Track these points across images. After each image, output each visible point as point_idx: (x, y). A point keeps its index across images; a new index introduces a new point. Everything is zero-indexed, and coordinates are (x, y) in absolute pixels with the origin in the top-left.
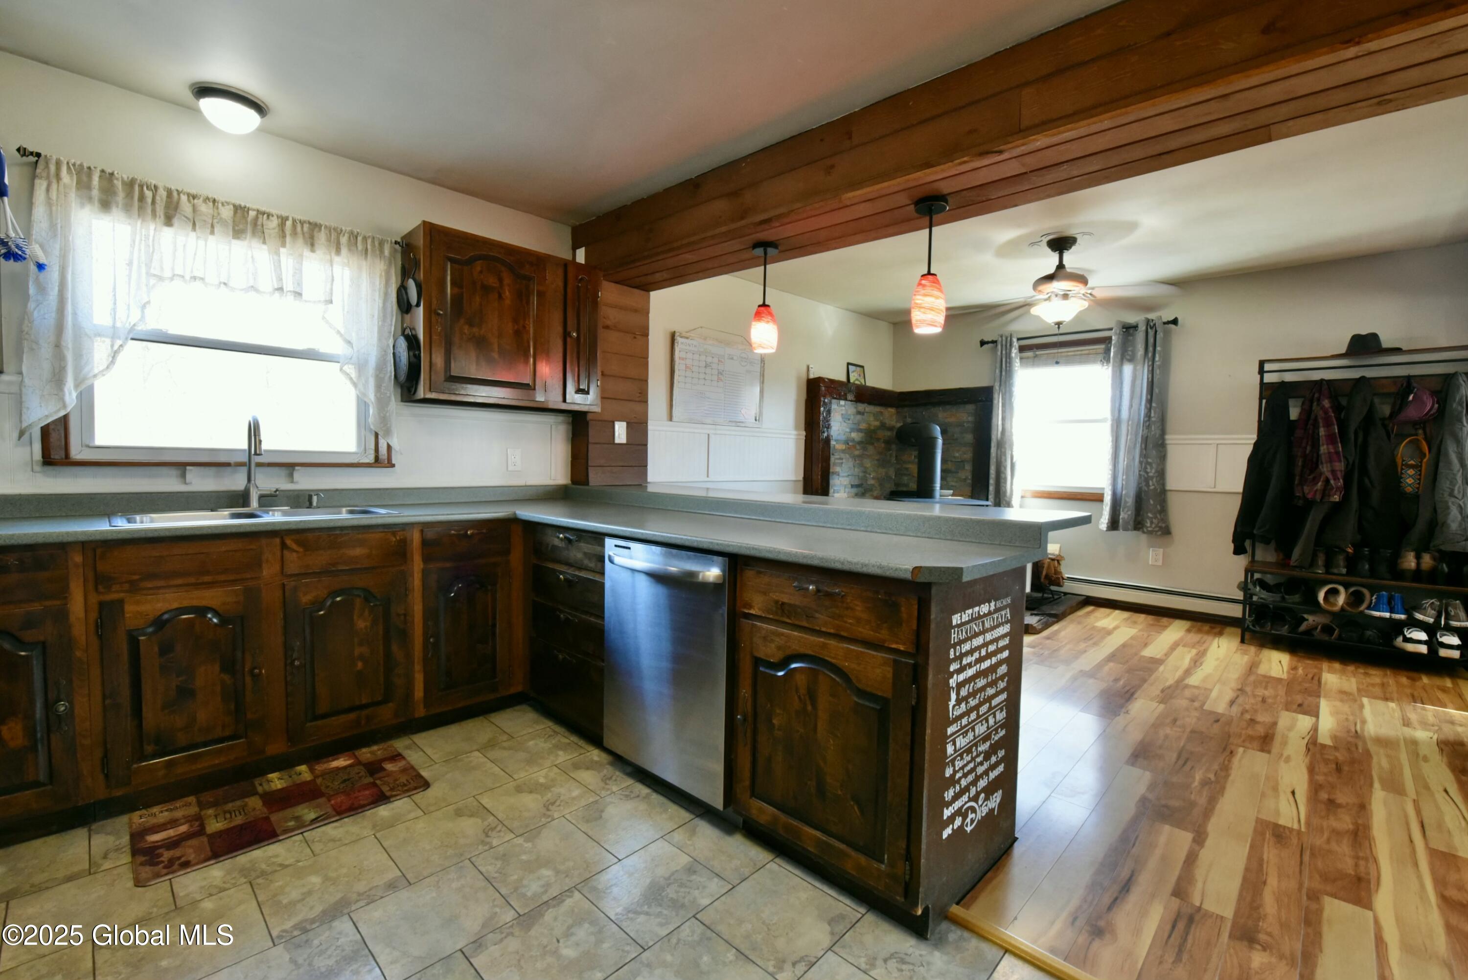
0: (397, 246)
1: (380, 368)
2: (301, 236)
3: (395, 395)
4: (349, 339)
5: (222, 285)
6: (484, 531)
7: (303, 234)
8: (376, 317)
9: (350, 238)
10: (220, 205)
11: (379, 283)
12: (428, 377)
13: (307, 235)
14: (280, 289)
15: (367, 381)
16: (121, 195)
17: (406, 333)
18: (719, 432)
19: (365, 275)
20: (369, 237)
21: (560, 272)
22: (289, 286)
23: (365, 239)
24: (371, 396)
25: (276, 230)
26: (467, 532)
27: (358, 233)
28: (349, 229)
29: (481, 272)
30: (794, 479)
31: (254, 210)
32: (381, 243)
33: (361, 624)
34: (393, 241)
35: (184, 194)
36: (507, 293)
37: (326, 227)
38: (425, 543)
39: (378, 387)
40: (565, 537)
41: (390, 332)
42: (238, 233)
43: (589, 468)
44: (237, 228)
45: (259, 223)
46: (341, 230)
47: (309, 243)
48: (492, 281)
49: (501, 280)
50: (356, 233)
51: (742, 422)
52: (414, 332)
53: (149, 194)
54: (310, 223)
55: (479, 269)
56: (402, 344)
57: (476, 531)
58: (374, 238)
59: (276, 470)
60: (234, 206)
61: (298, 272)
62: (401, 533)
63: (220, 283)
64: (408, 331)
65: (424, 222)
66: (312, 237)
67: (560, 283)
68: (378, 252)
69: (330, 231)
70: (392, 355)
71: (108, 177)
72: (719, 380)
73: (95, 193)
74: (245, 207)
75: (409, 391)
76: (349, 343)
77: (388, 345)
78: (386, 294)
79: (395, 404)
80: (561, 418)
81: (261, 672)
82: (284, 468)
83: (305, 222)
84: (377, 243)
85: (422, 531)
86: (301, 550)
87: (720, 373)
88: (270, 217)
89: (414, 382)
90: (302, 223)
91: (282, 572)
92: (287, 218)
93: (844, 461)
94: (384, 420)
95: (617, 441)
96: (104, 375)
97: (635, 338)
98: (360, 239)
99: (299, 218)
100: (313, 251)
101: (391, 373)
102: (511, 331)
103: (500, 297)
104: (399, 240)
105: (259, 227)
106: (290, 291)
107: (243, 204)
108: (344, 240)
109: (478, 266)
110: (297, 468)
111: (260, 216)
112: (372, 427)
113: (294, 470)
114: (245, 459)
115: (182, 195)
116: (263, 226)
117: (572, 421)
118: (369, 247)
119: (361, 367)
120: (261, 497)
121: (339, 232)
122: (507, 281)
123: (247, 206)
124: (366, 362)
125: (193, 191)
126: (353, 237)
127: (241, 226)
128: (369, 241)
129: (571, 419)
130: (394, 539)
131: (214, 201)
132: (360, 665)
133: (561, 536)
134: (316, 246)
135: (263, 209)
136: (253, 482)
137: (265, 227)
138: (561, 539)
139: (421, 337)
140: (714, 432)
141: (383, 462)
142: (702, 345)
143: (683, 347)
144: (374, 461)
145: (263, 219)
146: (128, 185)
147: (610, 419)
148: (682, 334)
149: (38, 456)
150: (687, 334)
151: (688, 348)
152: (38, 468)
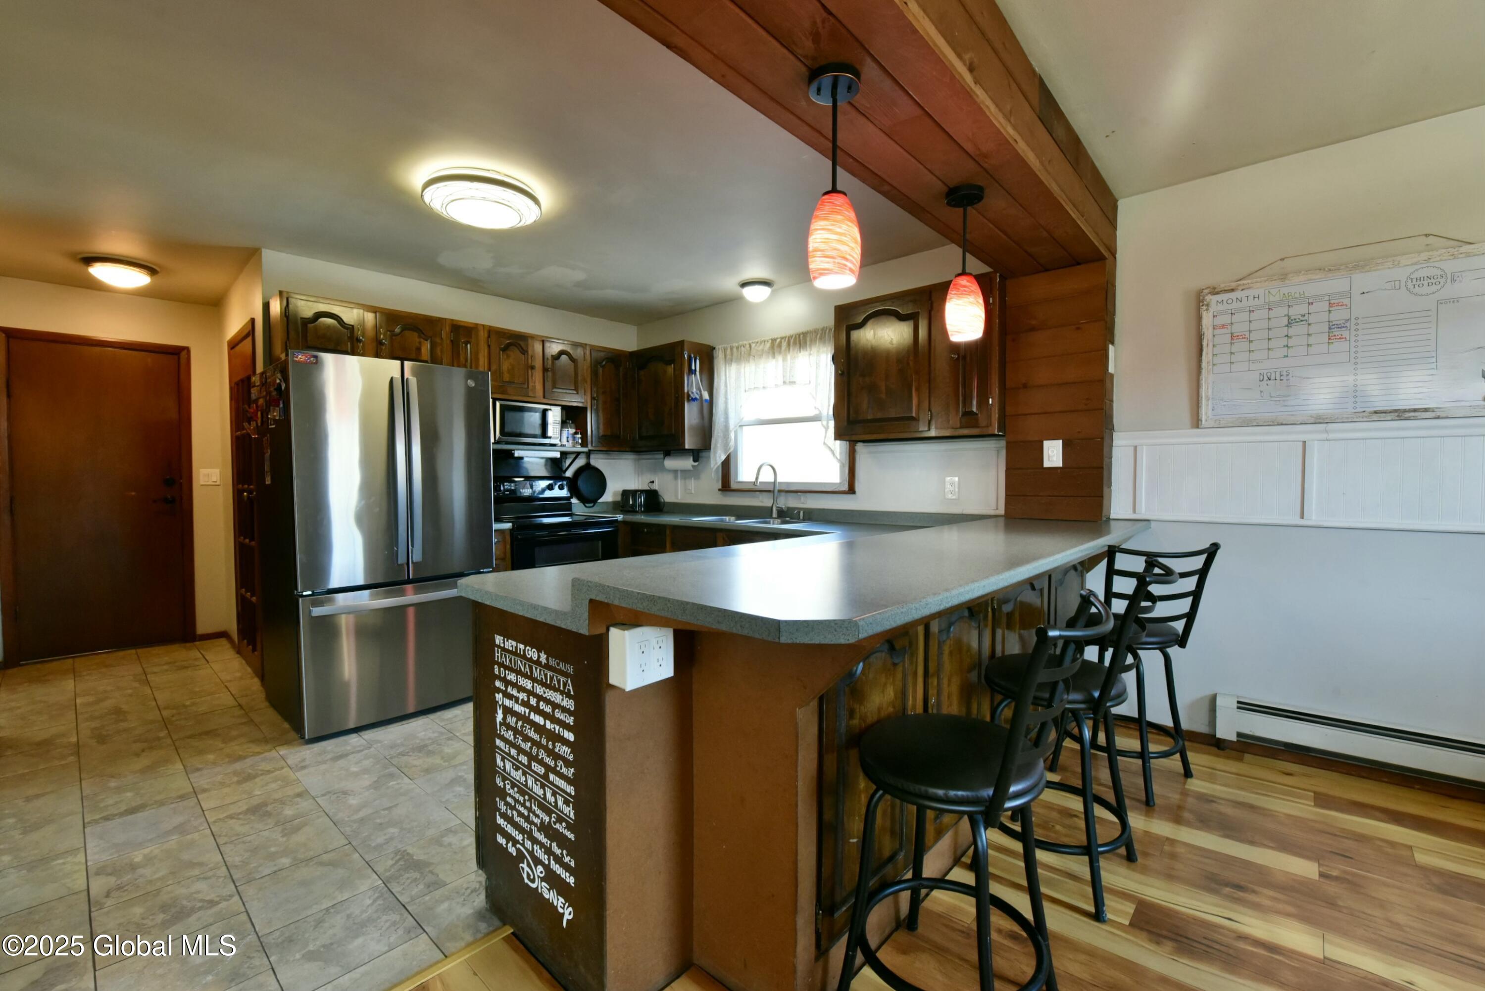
2: (798, 344)
7: (800, 342)
25: (787, 346)
42: (774, 355)
51: (1425, 410)
60: (772, 340)
61: (794, 367)
63: (763, 387)
72: (1333, 339)
83: (801, 334)
87: (1334, 326)
88: (786, 339)
90: (799, 335)
92: (793, 336)
95: (1047, 464)
97: (1078, 328)
106: (789, 382)
107: (777, 337)
109: (870, 324)
110: (806, 494)
113: (804, 495)
115: (754, 342)
120: (778, 511)
125: (759, 339)
126: (823, 332)
127: (773, 351)
131: (766, 340)
135: (786, 335)
136: (775, 502)
137: (782, 346)
140: (1324, 436)
141: (851, 490)
142: (1273, 292)
143: (1220, 307)
144: (847, 490)
145: (783, 340)
146: (737, 348)
147: (1036, 439)
148: (1222, 286)
149: (720, 487)
150: (1233, 285)
151: (1235, 305)
152: (720, 492)
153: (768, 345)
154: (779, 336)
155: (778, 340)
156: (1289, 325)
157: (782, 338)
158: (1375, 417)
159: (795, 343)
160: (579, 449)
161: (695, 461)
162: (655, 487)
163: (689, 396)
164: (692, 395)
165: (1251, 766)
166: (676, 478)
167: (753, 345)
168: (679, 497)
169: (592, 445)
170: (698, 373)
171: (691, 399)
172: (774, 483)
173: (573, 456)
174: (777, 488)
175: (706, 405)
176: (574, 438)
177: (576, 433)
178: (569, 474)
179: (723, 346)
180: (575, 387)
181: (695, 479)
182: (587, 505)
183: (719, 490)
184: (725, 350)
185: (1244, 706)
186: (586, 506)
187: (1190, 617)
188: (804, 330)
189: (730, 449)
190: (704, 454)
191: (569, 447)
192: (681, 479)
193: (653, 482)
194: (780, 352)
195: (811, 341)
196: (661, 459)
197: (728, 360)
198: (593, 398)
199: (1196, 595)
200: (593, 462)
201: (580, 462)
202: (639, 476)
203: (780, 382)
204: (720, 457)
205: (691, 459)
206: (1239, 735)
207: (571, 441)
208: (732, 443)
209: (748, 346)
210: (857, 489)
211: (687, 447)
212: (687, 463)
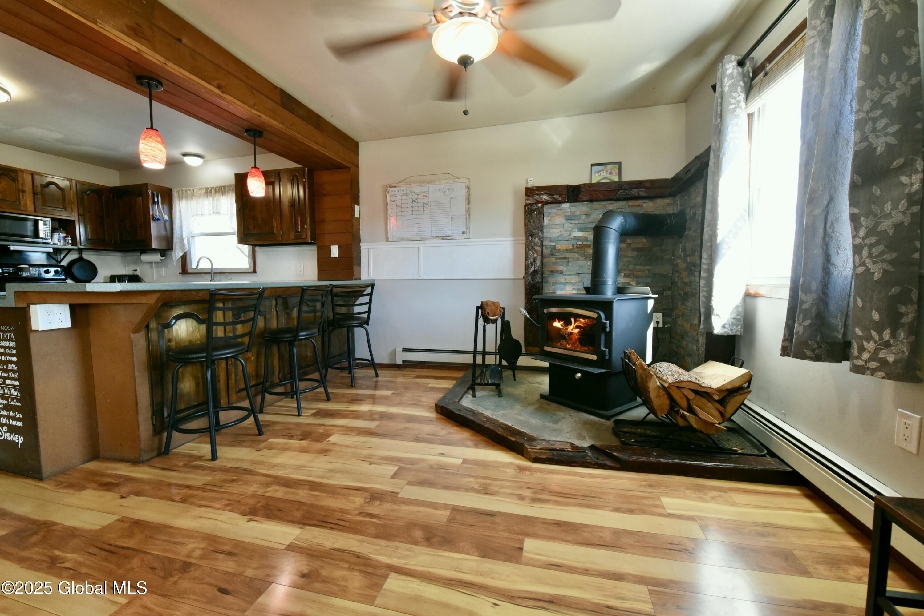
14: (213, 212)
16: (184, 194)
18: (427, 245)
22: (216, 210)
30: (511, 276)
51: (449, 236)
53: (189, 192)
54: (223, 186)
60: (206, 188)
65: (235, 174)
69: (228, 187)
72: (425, 209)
73: (181, 196)
87: (425, 204)
92: (218, 187)
93: (570, 260)
95: (332, 256)
100: (223, 196)
106: (216, 212)
131: (202, 189)
140: (423, 245)
141: (255, 271)
142: (408, 189)
143: (393, 193)
144: (252, 271)
146: (186, 191)
147: (328, 245)
148: (392, 185)
149: (180, 271)
150: (396, 184)
151: (397, 193)
152: (181, 275)
153: (204, 191)
154: (210, 187)
155: (210, 189)
156: (412, 203)
157: (212, 188)
158: (436, 239)
159: (219, 191)
160: (69, 247)
161: (162, 256)
162: (138, 273)
163: (153, 217)
164: (155, 217)
165: (407, 372)
167: (195, 190)
168: (155, 279)
169: (81, 245)
170: (160, 204)
171: (155, 219)
172: (211, 269)
173: (66, 252)
174: (213, 271)
175: (168, 224)
176: (65, 240)
177: (66, 237)
178: (64, 263)
179: (178, 189)
180: (64, 206)
181: (163, 266)
183: (180, 273)
184: (178, 191)
185: (405, 350)
187: (369, 312)
188: (224, 184)
189: (185, 249)
190: (168, 253)
191: (61, 245)
192: (155, 268)
193: (136, 270)
194: (211, 196)
195: (228, 191)
196: (139, 256)
197: (181, 198)
198: (79, 215)
199: (370, 303)
201: (73, 256)
202: (125, 266)
203: (211, 212)
204: (178, 254)
205: (159, 255)
206: (403, 361)
207: (62, 242)
208: (187, 246)
209: (192, 190)
210: (257, 270)
211: (154, 247)
212: (157, 257)
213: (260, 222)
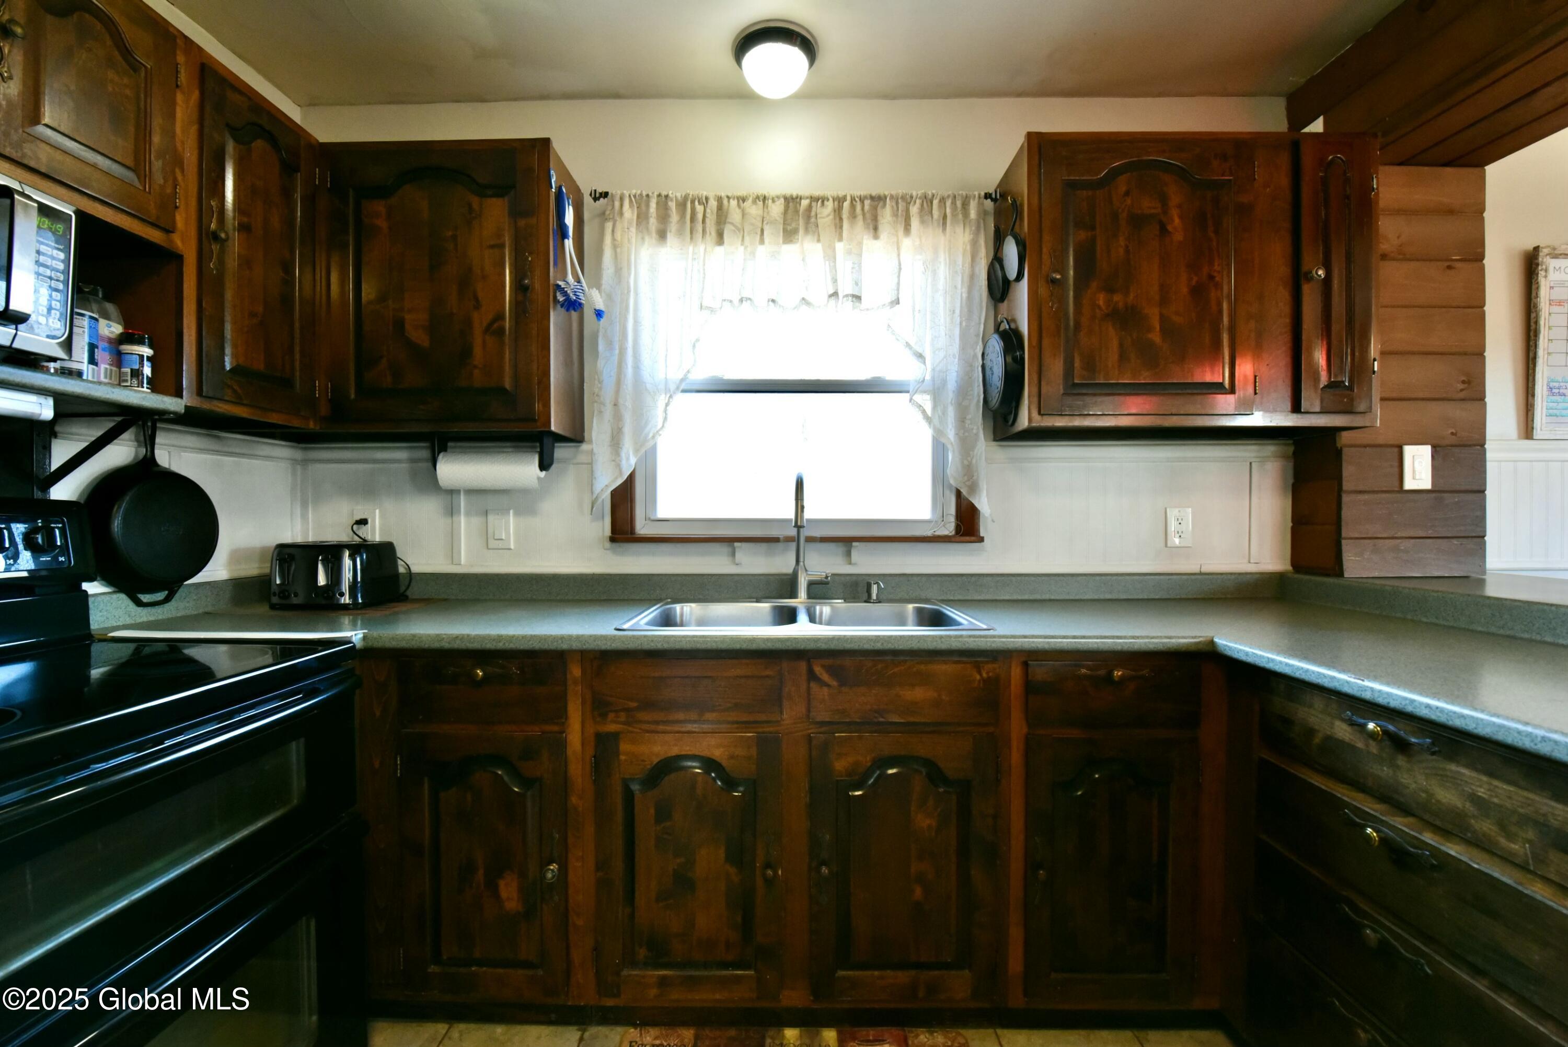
0: (989, 204)
1: (963, 392)
2: (860, 217)
3: (984, 429)
4: (920, 351)
5: (771, 303)
6: (1145, 672)
7: (864, 214)
8: (958, 312)
9: (922, 205)
10: (770, 201)
11: (962, 261)
12: (1035, 390)
13: (868, 215)
14: (835, 294)
15: (944, 413)
16: (674, 217)
17: (1002, 328)
19: (942, 257)
20: (949, 196)
21: (1284, 160)
22: (846, 288)
23: (943, 201)
24: (951, 434)
25: (831, 217)
26: (1110, 673)
27: (933, 196)
28: (920, 193)
29: (1127, 194)
31: (807, 198)
32: (965, 205)
33: (924, 821)
34: (983, 194)
35: (734, 199)
36: (1177, 221)
37: (892, 197)
38: (1030, 688)
39: (961, 420)
40: (1386, 732)
41: (978, 335)
42: (789, 235)
43: (1344, 542)
44: (789, 228)
45: (813, 214)
46: (912, 197)
47: (871, 226)
48: (1148, 205)
49: (1164, 200)
50: (930, 196)
52: (1013, 326)
53: (700, 209)
54: (872, 198)
55: (1123, 189)
56: (996, 345)
57: (1128, 672)
58: (955, 197)
59: (832, 546)
60: (786, 198)
61: (858, 267)
62: (990, 666)
63: (769, 301)
64: (1004, 326)
65: (1030, 135)
66: (875, 219)
67: (1284, 180)
68: (960, 216)
69: (897, 203)
70: (980, 369)
71: (664, 200)
73: (653, 221)
74: (797, 198)
75: (1006, 420)
76: (920, 356)
77: (975, 356)
78: (972, 277)
79: (984, 446)
80: (1270, 449)
81: (776, 873)
82: (840, 544)
83: (866, 197)
84: (959, 203)
85: (1026, 665)
86: (834, 683)
88: (826, 202)
89: (1014, 404)
90: (862, 200)
91: (808, 717)
92: (844, 199)
94: (969, 471)
95: (1410, 484)
96: (660, 435)
97: (1449, 267)
98: (935, 202)
99: (858, 194)
100: (876, 237)
101: (979, 396)
102: (1185, 290)
103: (1163, 229)
104: (991, 191)
105: (813, 220)
106: (847, 296)
107: (794, 195)
108: (914, 210)
109: (1122, 184)
110: (854, 544)
111: (814, 204)
112: (952, 482)
113: (851, 546)
114: (793, 532)
115: (731, 200)
116: (816, 215)
117: (1294, 453)
118: (948, 211)
119: (936, 392)
120: (811, 584)
121: (908, 200)
122: (1176, 196)
123: (800, 194)
124: (944, 382)
125: (742, 193)
126: (927, 201)
127: (794, 225)
128: (948, 203)
129: (1291, 449)
130: (978, 677)
131: (765, 199)
132: (918, 892)
133: (1371, 726)
134: (881, 227)
135: (817, 193)
136: (801, 564)
137: (818, 216)
138: (1372, 735)
139: (1024, 329)
141: (964, 533)
144: (953, 533)
145: (817, 207)
146: (682, 205)
147: (1391, 442)
149: (608, 531)
153: (777, 209)
155: (805, 203)
157: (814, 199)
159: (853, 215)
161: (543, 466)
162: (375, 534)
163: (556, 293)
164: (565, 292)
166: (451, 511)
167: (728, 207)
168: (463, 562)
169: (192, 392)
170: (571, 241)
171: (558, 301)
176: (119, 359)
177: (129, 337)
179: (634, 192)
180: (136, 159)
181: (518, 513)
182: (145, 598)
183: (602, 538)
184: (639, 202)
186: (139, 603)
189: (645, 442)
190: (561, 452)
191: (94, 380)
192: (468, 514)
193: (363, 522)
194: (815, 230)
197: (655, 230)
198: (204, 232)
200: (163, 458)
202: (304, 505)
203: (819, 294)
204: (628, 459)
205: (540, 459)
207: (106, 362)
209: (713, 203)
210: (976, 532)
211: (552, 425)
212: (525, 471)
213: (1156, 337)
